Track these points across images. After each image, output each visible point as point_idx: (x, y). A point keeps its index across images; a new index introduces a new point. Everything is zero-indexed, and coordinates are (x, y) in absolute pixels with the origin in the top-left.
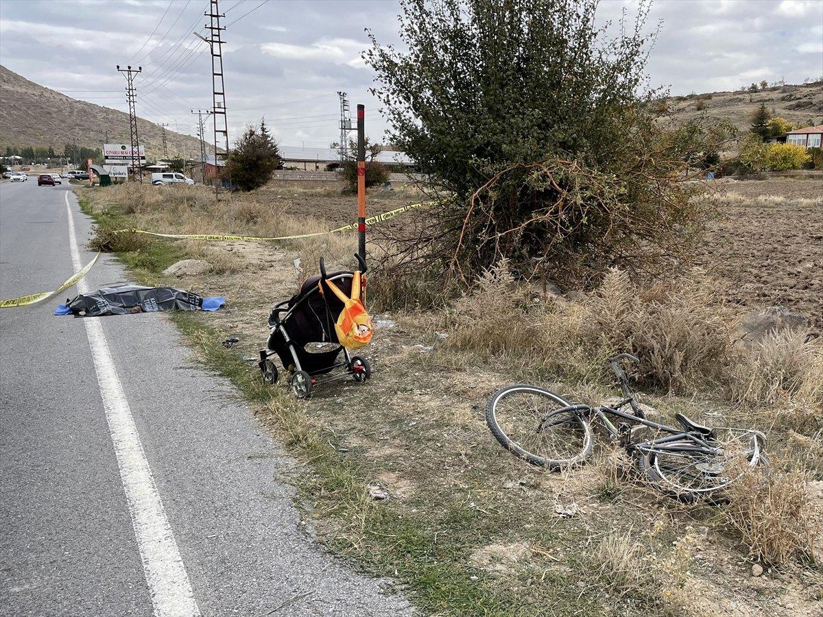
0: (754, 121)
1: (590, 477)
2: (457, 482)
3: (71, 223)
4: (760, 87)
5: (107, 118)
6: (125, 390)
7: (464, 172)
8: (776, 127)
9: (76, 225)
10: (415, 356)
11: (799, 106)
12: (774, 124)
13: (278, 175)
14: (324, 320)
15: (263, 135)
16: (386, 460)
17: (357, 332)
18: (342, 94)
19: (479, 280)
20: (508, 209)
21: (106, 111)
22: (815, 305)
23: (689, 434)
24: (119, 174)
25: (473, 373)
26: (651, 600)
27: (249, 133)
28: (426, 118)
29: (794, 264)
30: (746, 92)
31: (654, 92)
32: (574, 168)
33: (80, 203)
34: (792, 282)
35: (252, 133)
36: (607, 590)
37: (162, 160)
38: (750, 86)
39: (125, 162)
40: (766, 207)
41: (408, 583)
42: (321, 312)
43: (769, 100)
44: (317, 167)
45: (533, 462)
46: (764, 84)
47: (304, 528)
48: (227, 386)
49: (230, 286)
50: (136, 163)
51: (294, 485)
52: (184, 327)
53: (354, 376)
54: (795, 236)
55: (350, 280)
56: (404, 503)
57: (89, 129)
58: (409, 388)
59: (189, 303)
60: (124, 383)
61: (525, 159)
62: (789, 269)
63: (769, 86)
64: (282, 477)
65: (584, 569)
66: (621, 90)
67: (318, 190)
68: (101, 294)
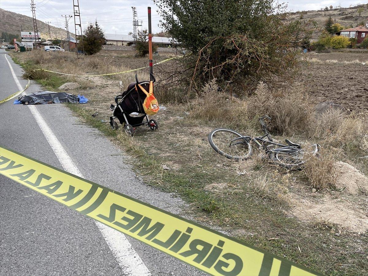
0: (326, 25)
1: (251, 163)
2: (198, 164)
3: (11, 68)
4: (329, 9)
5: (21, 20)
6: (53, 132)
7: (195, 41)
8: (336, 28)
9: (13, 68)
10: (176, 121)
11: (346, 18)
12: (335, 27)
13: (104, 47)
14: (138, 102)
15: (96, 27)
16: (168, 157)
17: (152, 107)
18: (133, 8)
19: (203, 88)
20: (215, 58)
21: (21, 16)
22: (347, 105)
23: (290, 147)
24: (29, 46)
25: (201, 127)
26: (273, 199)
27: (90, 26)
28: (178, 15)
29: (340, 89)
30: (323, 11)
31: (280, 5)
32: (245, 39)
33: (13, 59)
34: (339, 96)
35: (91, 27)
36: (257, 196)
37: (49, 40)
38: (325, 8)
39: (31, 40)
40: (330, 65)
41: (181, 194)
42: (136, 99)
43: (333, 15)
44: (123, 44)
45: (228, 157)
46: (331, 7)
47: (138, 178)
48: (97, 131)
49: (90, 94)
50: (37, 40)
51: (132, 165)
52: (74, 109)
53: (151, 128)
54: (341, 77)
55: (148, 85)
56: (177, 171)
57: (13, 25)
58: (174, 133)
59: (73, 100)
60: (52, 129)
61: (223, 35)
62: (337, 91)
63: (334, 8)
64: (126, 162)
65: (248, 190)
66: (266, 4)
67: (124, 55)
68: (34, 95)
